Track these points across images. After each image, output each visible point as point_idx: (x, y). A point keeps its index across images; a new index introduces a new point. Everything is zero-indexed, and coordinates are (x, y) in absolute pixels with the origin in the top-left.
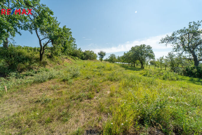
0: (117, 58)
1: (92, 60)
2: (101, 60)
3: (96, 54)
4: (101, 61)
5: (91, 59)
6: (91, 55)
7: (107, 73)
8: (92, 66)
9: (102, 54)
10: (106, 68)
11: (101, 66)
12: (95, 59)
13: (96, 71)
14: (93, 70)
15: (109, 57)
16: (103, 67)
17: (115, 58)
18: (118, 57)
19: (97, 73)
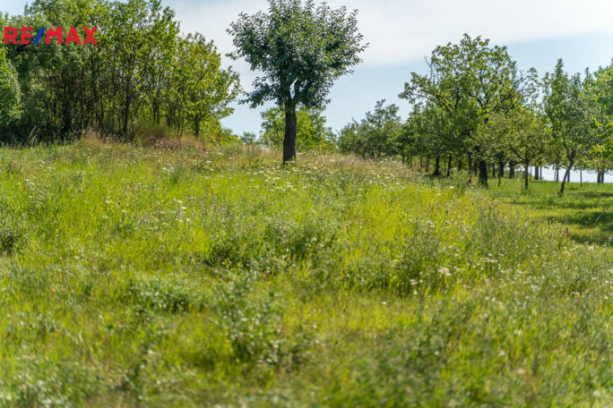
0: (537, 100)
1: (153, 137)
2: (289, 138)
3: (203, 49)
4: (289, 154)
5: (124, 135)
6: (129, 61)
7: (352, 336)
8: (123, 231)
9: (297, 37)
10: (353, 259)
11: (272, 234)
12: (197, 120)
13: (177, 305)
14: (129, 296)
15: (420, 81)
16: (299, 249)
17: (509, 101)
18: (558, 82)
19: (191, 334)
